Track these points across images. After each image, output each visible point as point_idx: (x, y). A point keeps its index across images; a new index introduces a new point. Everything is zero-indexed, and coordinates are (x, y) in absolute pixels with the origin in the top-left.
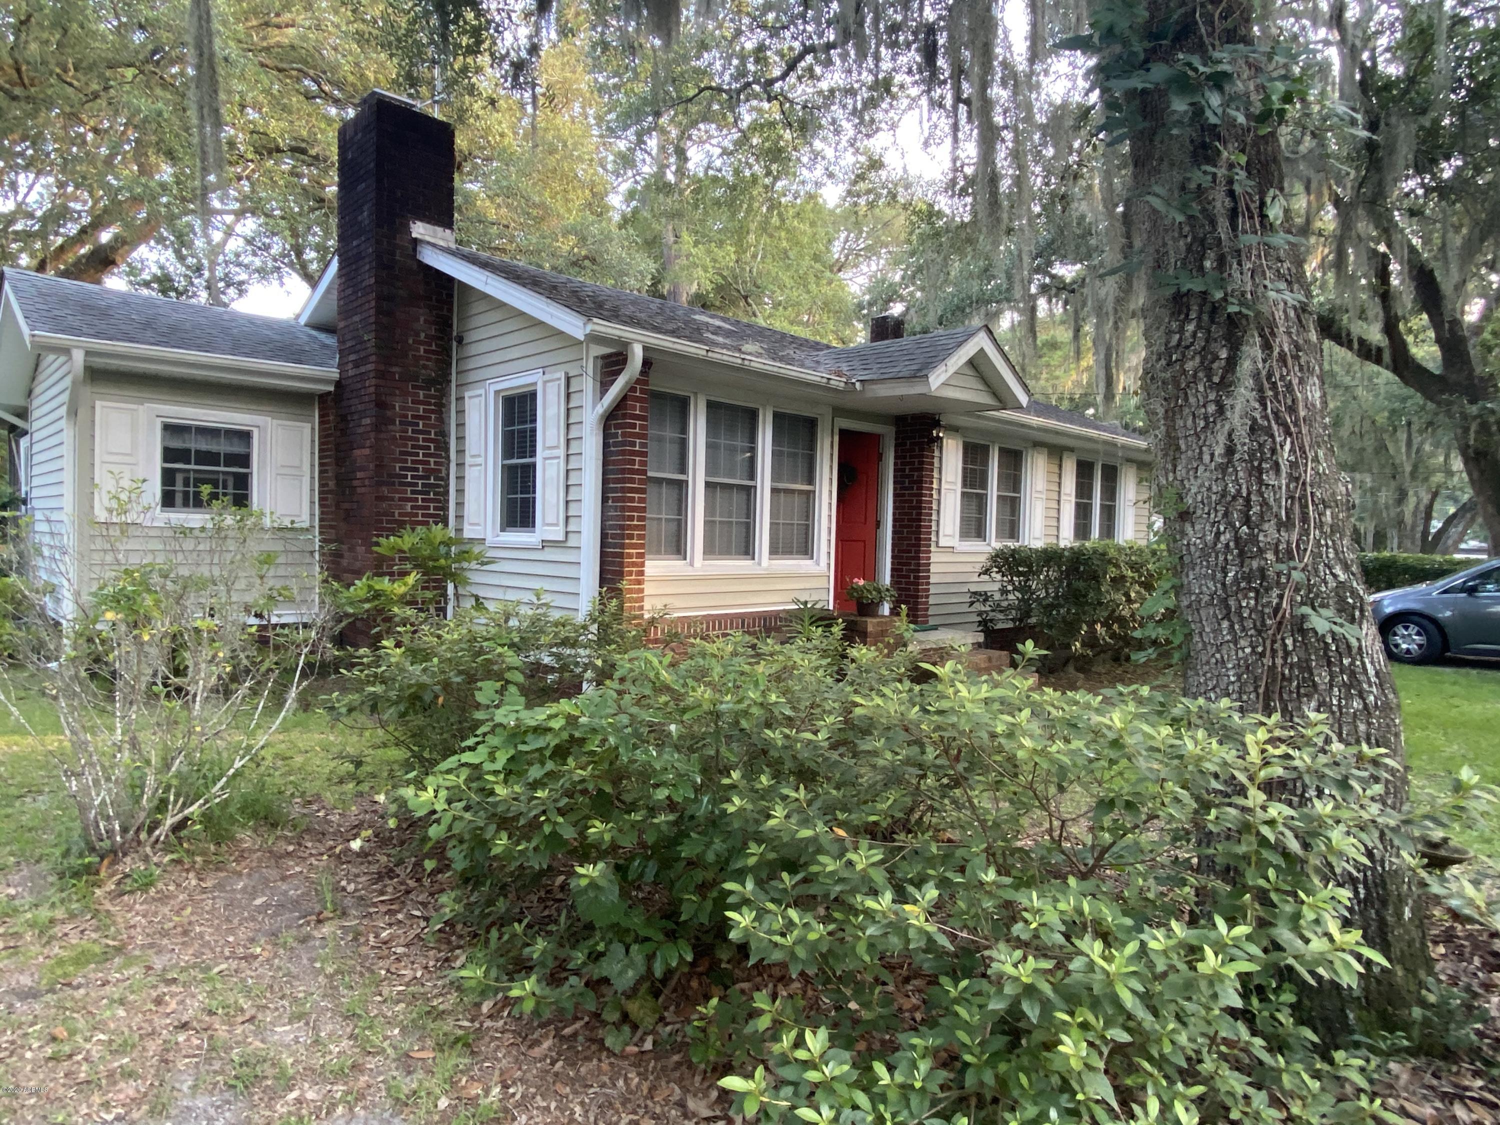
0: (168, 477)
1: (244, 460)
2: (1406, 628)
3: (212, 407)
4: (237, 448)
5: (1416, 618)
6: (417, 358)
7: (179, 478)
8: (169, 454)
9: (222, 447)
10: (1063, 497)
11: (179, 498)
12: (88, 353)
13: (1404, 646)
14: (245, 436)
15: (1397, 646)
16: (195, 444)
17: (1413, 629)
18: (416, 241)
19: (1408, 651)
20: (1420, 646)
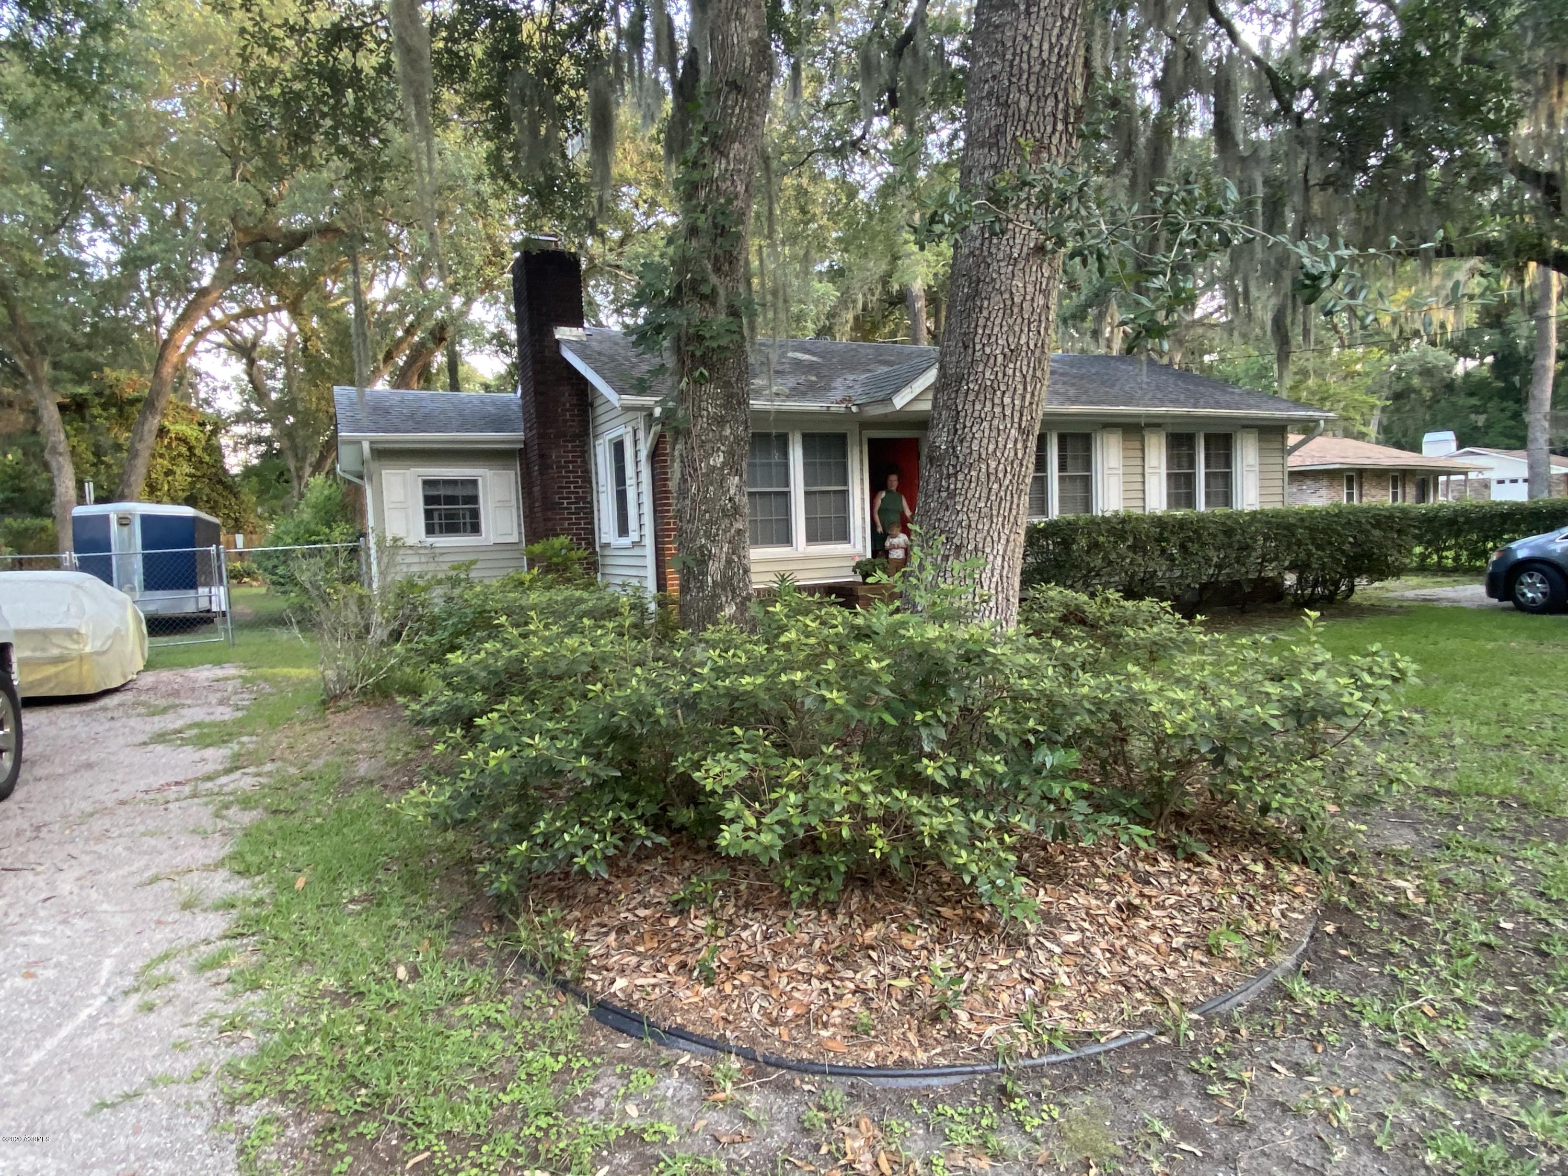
0: (429, 514)
1: (474, 499)
2: (1531, 576)
3: (448, 466)
4: (468, 492)
5: (1538, 566)
6: (565, 421)
7: (436, 514)
8: (428, 500)
9: (459, 492)
10: (1147, 470)
11: (437, 528)
12: (371, 443)
13: (1530, 595)
14: (474, 483)
15: (1524, 595)
16: (442, 492)
17: (1537, 576)
18: (558, 342)
19: (1533, 599)
20: (1544, 594)
